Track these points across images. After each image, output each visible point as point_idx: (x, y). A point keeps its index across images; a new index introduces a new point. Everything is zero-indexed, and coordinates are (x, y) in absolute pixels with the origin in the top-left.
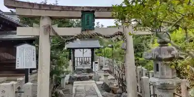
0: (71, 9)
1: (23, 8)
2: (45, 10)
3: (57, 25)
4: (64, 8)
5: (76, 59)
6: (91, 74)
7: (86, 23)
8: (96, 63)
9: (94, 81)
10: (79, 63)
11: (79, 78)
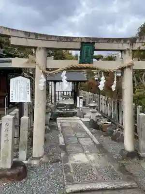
0: (69, 40)
1: (18, 37)
2: (42, 40)
3: (53, 57)
4: (61, 38)
5: (57, 93)
6: (75, 111)
7: (85, 55)
8: (81, 98)
9: (79, 118)
10: (60, 97)
11: (62, 114)
